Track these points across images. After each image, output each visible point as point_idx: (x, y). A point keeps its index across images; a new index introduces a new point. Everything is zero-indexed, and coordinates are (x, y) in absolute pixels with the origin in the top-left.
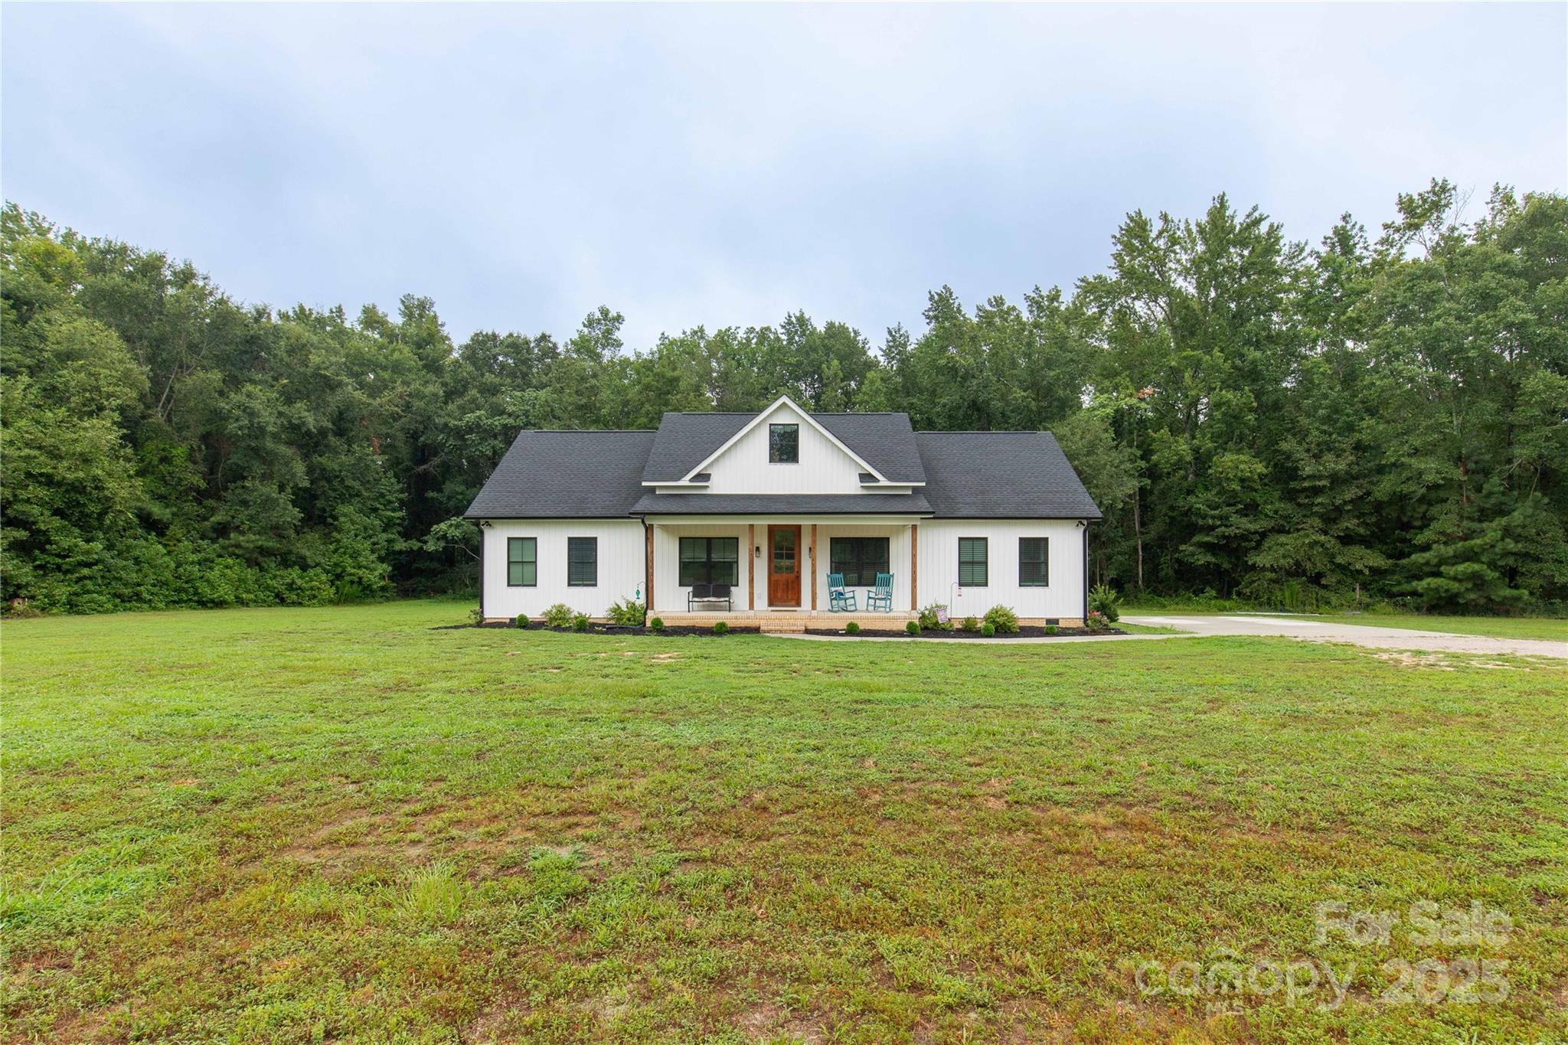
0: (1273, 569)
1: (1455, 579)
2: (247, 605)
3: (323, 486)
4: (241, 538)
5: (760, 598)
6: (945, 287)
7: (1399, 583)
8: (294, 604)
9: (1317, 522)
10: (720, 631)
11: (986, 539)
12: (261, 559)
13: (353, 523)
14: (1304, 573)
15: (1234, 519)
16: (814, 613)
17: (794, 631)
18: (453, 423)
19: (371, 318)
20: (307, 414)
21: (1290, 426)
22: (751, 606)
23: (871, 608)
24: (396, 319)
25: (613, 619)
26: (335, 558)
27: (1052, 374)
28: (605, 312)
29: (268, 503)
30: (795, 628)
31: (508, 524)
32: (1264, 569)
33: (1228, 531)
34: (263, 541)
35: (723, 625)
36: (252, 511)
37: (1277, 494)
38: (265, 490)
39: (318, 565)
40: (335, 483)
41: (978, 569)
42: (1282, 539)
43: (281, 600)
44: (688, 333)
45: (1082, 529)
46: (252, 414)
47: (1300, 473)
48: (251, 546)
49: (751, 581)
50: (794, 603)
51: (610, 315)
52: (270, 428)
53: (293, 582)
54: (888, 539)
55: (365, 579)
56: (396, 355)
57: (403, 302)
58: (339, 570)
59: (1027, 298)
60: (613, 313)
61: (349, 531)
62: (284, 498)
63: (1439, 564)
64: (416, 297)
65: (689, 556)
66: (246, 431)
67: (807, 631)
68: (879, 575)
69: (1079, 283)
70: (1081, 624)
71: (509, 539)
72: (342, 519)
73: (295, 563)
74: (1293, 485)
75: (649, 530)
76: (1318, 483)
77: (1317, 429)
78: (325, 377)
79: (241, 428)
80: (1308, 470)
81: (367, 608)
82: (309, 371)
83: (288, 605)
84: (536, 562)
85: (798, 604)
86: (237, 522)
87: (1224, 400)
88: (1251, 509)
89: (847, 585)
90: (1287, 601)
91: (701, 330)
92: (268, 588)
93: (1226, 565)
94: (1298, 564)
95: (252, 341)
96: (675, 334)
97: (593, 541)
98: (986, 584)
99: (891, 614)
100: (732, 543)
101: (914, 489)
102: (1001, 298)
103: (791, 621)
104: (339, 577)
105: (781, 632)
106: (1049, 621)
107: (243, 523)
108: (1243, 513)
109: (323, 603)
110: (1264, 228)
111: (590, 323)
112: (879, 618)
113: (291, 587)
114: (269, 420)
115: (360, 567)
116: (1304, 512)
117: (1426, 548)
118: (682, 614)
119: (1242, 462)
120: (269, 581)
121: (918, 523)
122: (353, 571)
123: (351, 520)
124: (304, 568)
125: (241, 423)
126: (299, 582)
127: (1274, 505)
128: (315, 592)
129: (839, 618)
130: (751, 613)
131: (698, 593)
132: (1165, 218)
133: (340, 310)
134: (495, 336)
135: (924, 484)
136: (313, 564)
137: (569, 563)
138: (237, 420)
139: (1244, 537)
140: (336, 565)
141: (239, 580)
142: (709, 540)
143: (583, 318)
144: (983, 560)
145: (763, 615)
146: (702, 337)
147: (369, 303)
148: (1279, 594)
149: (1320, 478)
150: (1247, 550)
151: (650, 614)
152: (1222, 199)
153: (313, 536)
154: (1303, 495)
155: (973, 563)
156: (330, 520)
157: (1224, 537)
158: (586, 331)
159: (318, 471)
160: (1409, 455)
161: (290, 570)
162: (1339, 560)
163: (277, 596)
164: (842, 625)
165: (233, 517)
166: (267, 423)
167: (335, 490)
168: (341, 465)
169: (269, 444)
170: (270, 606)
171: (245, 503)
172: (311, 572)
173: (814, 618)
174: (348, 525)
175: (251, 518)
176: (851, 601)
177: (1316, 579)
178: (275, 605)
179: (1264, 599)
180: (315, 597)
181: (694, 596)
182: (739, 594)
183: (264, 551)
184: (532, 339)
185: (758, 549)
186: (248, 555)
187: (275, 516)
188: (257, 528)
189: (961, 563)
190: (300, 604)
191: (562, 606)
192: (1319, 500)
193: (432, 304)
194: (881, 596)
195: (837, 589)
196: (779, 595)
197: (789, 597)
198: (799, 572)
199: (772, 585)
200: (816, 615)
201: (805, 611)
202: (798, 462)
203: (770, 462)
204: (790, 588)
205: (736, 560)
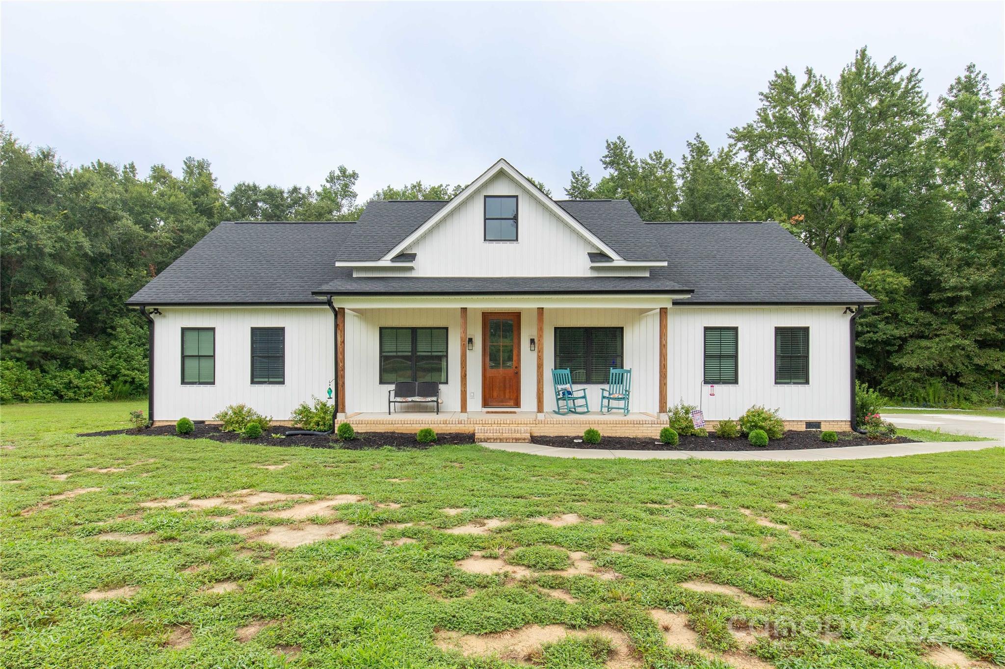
0: (918, 370)
2: (27, 401)
3: (105, 303)
4: (21, 344)
5: (473, 397)
6: (619, 138)
8: (71, 400)
9: (956, 329)
10: (425, 440)
11: (735, 329)
12: (42, 361)
13: (128, 332)
14: (944, 373)
15: (881, 325)
16: (541, 416)
17: (517, 440)
19: (160, 175)
20: (83, 239)
21: (927, 245)
22: (464, 408)
23: (605, 410)
24: (178, 174)
25: (301, 421)
26: (111, 362)
27: (712, 206)
28: (343, 171)
29: (46, 314)
30: (518, 436)
31: (182, 311)
32: (910, 369)
33: (875, 337)
34: (40, 346)
35: (427, 433)
36: (32, 321)
37: (914, 305)
38: (43, 303)
39: (95, 367)
40: (115, 300)
41: (727, 364)
42: (924, 343)
43: (59, 397)
44: (409, 187)
45: (849, 316)
46: (31, 237)
47: (943, 285)
48: (31, 350)
49: (464, 377)
50: (512, 403)
51: (347, 173)
52: (47, 250)
53: (70, 382)
54: (622, 328)
55: (137, 380)
56: (173, 199)
57: (185, 163)
58: (114, 372)
59: (689, 144)
60: (349, 171)
61: (124, 339)
62: (60, 310)
64: (196, 159)
65: (390, 347)
66: (25, 252)
67: (535, 440)
68: (612, 371)
69: (731, 133)
70: (847, 428)
71: (184, 330)
72: (119, 329)
73: (74, 366)
74: (933, 296)
75: (339, 315)
76: (959, 294)
77: (957, 246)
78: (102, 210)
79: (19, 249)
80: (953, 281)
81: (138, 403)
82: (88, 205)
83: (66, 401)
84: (214, 356)
85: (517, 404)
86: (18, 330)
87: (872, 222)
88: (895, 318)
89: (574, 383)
90: (931, 397)
91: (419, 185)
92: (48, 386)
93: (869, 367)
94: (941, 365)
95: (37, 177)
96: (398, 187)
97: (279, 332)
98: (735, 381)
99: (629, 418)
100: (441, 335)
101: (651, 269)
102: (660, 153)
103: (513, 427)
104: (115, 377)
105: (501, 440)
106: (809, 424)
107: (24, 331)
108: (887, 321)
109: (98, 399)
110: (904, 73)
111: (332, 179)
112: (616, 423)
113: (69, 385)
114: (48, 244)
115: (133, 369)
116: (942, 320)
118: (380, 418)
119: (888, 276)
120: (49, 381)
121: (669, 306)
122: (127, 372)
123: (126, 330)
124: (82, 370)
125: (20, 245)
126: (76, 382)
127: (913, 314)
128: (92, 391)
129: (573, 423)
130: (464, 416)
131: (402, 391)
132: (809, 72)
133: (132, 167)
134: (255, 188)
135: (665, 264)
136: (89, 367)
137: (252, 357)
138: (17, 242)
139: (887, 342)
140: (112, 367)
141: (19, 380)
142: (414, 330)
143: (326, 175)
144: (732, 353)
145: (478, 418)
146: (420, 191)
147: (158, 163)
148: (922, 391)
149: (962, 289)
150: (889, 353)
151: (341, 418)
152: (863, 53)
153: (91, 343)
154: (940, 305)
155: (720, 357)
156: (109, 330)
157: (871, 341)
158: (328, 185)
159: (99, 290)
161: (69, 371)
162: (976, 361)
163: (56, 393)
164: (578, 433)
165: (16, 326)
166: (45, 246)
167: (115, 306)
168: (121, 285)
169: (48, 263)
170: (49, 402)
171: (26, 314)
172: (87, 374)
173: (541, 422)
174: (124, 334)
175: (31, 327)
176: (581, 402)
177: (954, 379)
178: (54, 401)
179: (907, 396)
180: (91, 394)
181: (396, 395)
182: (449, 394)
183: (46, 355)
184: (286, 191)
185: (470, 340)
186: (28, 359)
187: (52, 326)
188: (36, 335)
189: (706, 357)
190: (77, 400)
191: (242, 408)
192: (961, 309)
193: (209, 165)
194: (616, 396)
195: (564, 386)
196: (495, 394)
197: (507, 396)
198: (518, 367)
199: (487, 382)
200: (543, 419)
201: (526, 413)
202: (517, 240)
203: (485, 240)
204: (508, 386)
205: (445, 354)
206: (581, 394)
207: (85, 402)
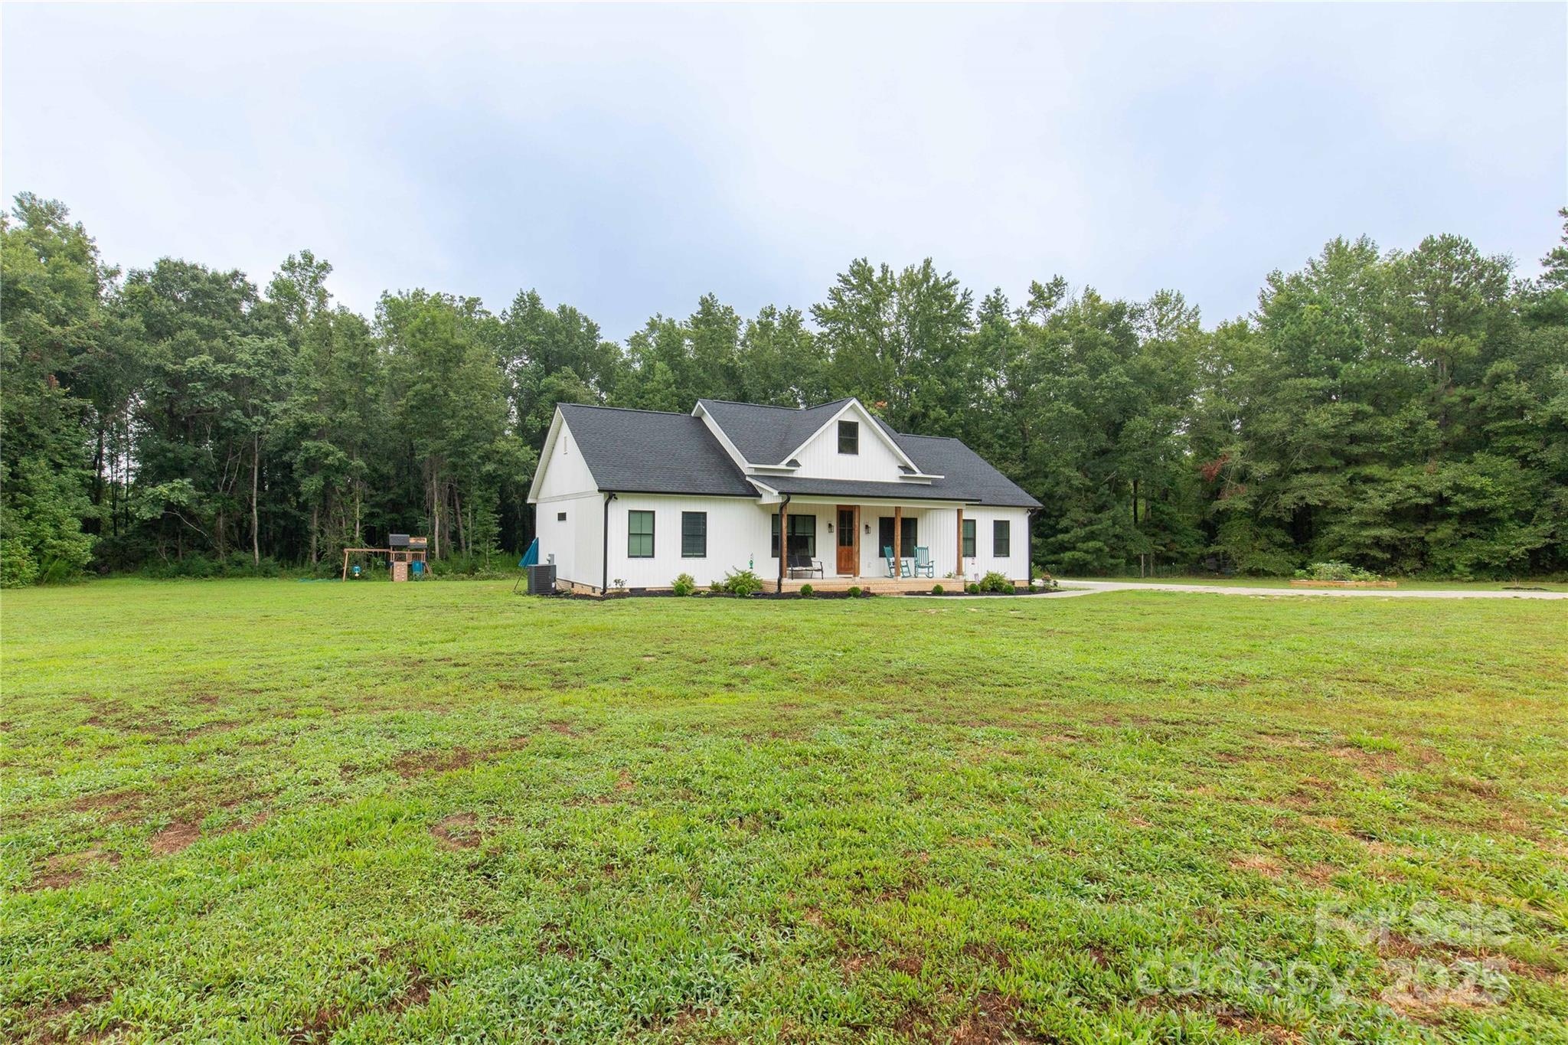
1: (1086, 552)
5: (831, 567)
6: (710, 295)
7: (1044, 556)
10: (853, 593)
11: (974, 521)
18: (170, 367)
23: (918, 575)
26: (32, 527)
28: (308, 258)
39: (14, 537)
41: (971, 543)
50: (852, 571)
51: (314, 261)
54: (914, 518)
55: (72, 553)
60: (318, 259)
61: (46, 493)
63: (1076, 542)
64: (36, 197)
68: (917, 548)
70: (1027, 585)
71: (630, 512)
84: (654, 534)
97: (703, 516)
100: (812, 520)
101: (935, 480)
111: (290, 266)
115: (63, 538)
117: (1066, 530)
121: (964, 508)
122: (54, 542)
123: (45, 479)
128: (16, 570)
132: (884, 268)
135: (944, 477)
136: (9, 533)
137: (683, 536)
140: (34, 535)
142: (794, 517)
144: (973, 536)
158: (285, 275)
160: (1064, 466)
164: (930, 588)
174: (43, 485)
181: (788, 566)
185: (830, 525)
189: (958, 539)
196: (843, 565)
202: (856, 452)
203: (839, 451)
205: (813, 535)
207: (9, 587)
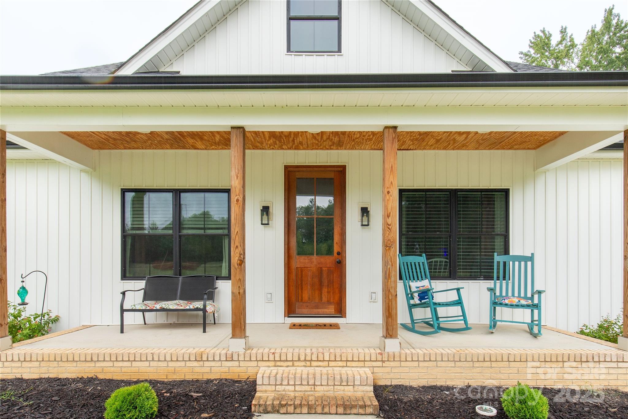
50: (331, 309)
54: (506, 192)
85: (341, 312)
194: (515, 301)
195: (419, 284)
196: (306, 296)
197: (324, 299)
198: (342, 254)
199: (293, 276)
200: (397, 350)
201: (356, 326)
202: (339, 50)
203: (289, 50)
204: (325, 282)
205: (226, 232)
206: (453, 296)
